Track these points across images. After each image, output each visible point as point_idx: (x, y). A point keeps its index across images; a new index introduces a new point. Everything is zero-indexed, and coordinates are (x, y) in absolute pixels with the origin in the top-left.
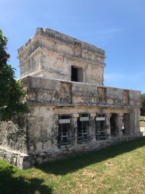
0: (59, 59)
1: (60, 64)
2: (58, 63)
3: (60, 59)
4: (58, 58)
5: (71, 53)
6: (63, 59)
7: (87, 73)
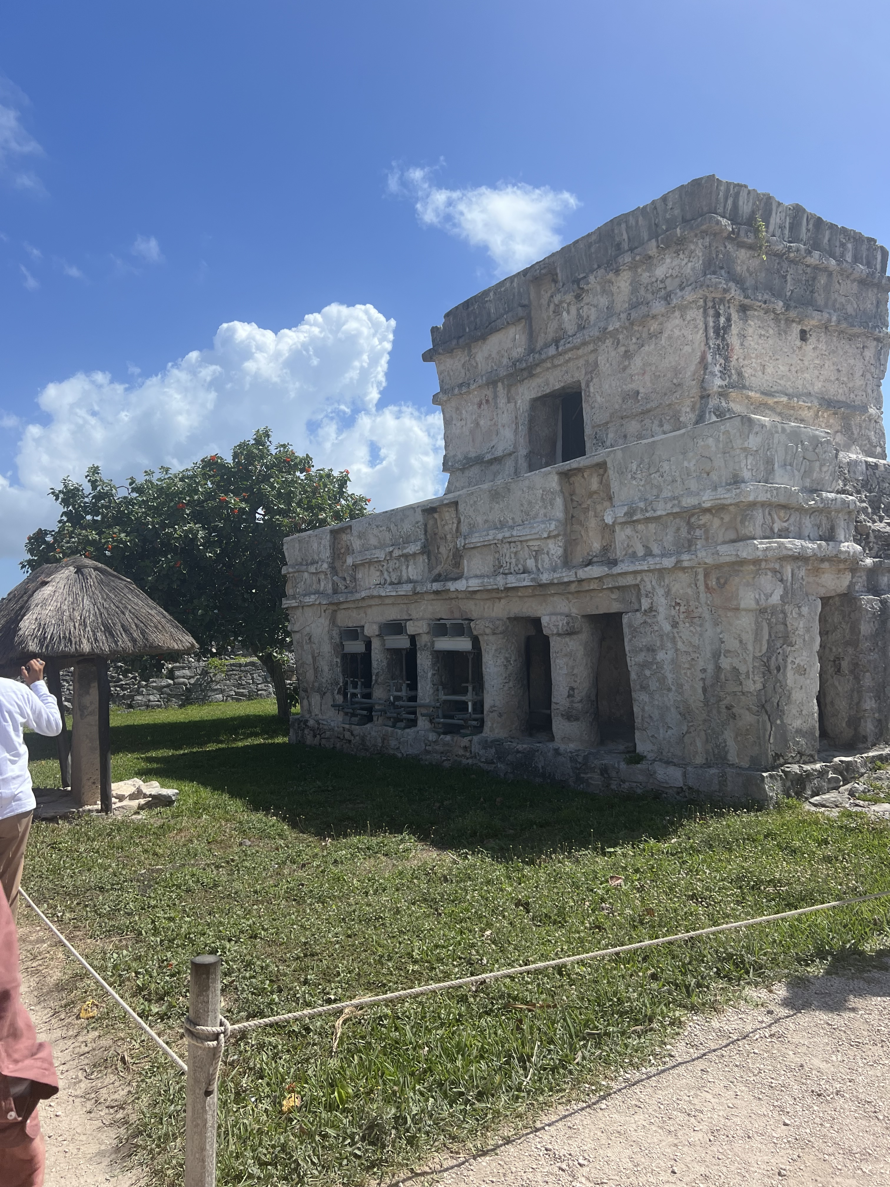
0: (484, 406)
1: (489, 423)
2: (482, 423)
3: (487, 401)
4: (480, 405)
5: (519, 350)
6: (496, 397)
7: (599, 399)
